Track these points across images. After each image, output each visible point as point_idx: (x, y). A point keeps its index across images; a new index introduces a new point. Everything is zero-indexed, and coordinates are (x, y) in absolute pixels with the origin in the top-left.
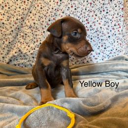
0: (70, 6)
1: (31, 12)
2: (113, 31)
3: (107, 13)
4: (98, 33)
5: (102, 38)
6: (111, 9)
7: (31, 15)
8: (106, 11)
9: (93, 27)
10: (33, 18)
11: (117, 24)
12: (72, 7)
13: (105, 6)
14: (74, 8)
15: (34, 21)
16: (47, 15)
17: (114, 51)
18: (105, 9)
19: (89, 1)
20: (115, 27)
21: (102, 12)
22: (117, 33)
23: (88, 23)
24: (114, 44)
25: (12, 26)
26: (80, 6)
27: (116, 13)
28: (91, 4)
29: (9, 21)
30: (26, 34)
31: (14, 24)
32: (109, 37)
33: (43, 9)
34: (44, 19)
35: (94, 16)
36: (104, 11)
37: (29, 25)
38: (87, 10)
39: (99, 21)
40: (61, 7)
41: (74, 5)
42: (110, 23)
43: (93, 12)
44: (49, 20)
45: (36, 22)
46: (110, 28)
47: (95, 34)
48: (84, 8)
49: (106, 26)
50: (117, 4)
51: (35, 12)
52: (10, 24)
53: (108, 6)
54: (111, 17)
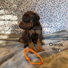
0: (43, 3)
1: (22, 4)
2: (62, 17)
3: (60, 8)
4: (55, 18)
5: (57, 20)
8: (60, 7)
9: (53, 15)
10: (23, 7)
11: (65, 14)
12: (44, 3)
14: (45, 4)
15: (24, 9)
16: (31, 6)
17: (62, 27)
18: (60, 6)
19: (53, 2)
20: (64, 16)
22: (64, 18)
23: (51, 12)
24: (63, 24)
26: (48, 3)
27: (65, 8)
28: (53, 3)
30: (19, 15)
31: (13, 9)
32: (60, 20)
33: (29, 3)
34: (29, 8)
35: (54, 9)
36: (59, 7)
37: (21, 10)
38: (51, 6)
39: (56, 12)
40: (38, 3)
41: (45, 3)
42: (61, 13)
43: (53, 7)
44: (32, 9)
45: (25, 9)
46: (61, 16)
47: (54, 18)
48: (50, 5)
49: (59, 15)
50: (66, 4)
51: (24, 4)
52: (11, 9)
53: (61, 5)
54: (62, 11)
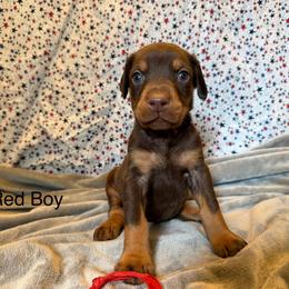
0: (161, 19)
1: (67, 39)
2: (268, 76)
3: (252, 32)
4: (232, 81)
5: (242, 93)
6: (260, 23)
7: (68, 45)
8: (249, 28)
9: (221, 67)
10: (73, 51)
11: (277, 58)
12: (166, 21)
13: (246, 16)
14: (171, 23)
15: (75, 60)
16: (108, 43)
17: (274, 123)
18: (247, 24)
19: (209, 6)
20: (272, 66)
21: (240, 30)
22: (278, 79)
23: (208, 58)
24: (273, 107)
25: (22, 73)
26: (185, 18)
27: (274, 31)
28: (212, 12)
29: (16, 62)
30: (57, 93)
31: (28, 69)
32: (260, 90)
33: (98, 29)
34: (100, 53)
35: (222, 40)
36: (243, 27)
37: (64, 69)
38: (204, 27)
39: (234, 54)
40: (140, 24)
41: (170, 18)
42: (260, 57)
43: (217, 32)
44: (113, 56)
45: (81, 62)
46: (261, 69)
47: (226, 86)
48: (196, 23)
49: (252, 65)
51: (78, 38)
52: (18, 68)
54: (261, 43)
